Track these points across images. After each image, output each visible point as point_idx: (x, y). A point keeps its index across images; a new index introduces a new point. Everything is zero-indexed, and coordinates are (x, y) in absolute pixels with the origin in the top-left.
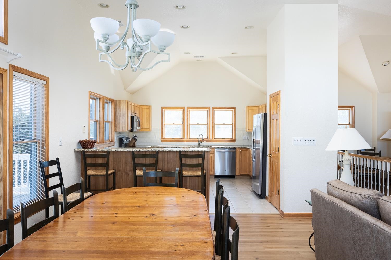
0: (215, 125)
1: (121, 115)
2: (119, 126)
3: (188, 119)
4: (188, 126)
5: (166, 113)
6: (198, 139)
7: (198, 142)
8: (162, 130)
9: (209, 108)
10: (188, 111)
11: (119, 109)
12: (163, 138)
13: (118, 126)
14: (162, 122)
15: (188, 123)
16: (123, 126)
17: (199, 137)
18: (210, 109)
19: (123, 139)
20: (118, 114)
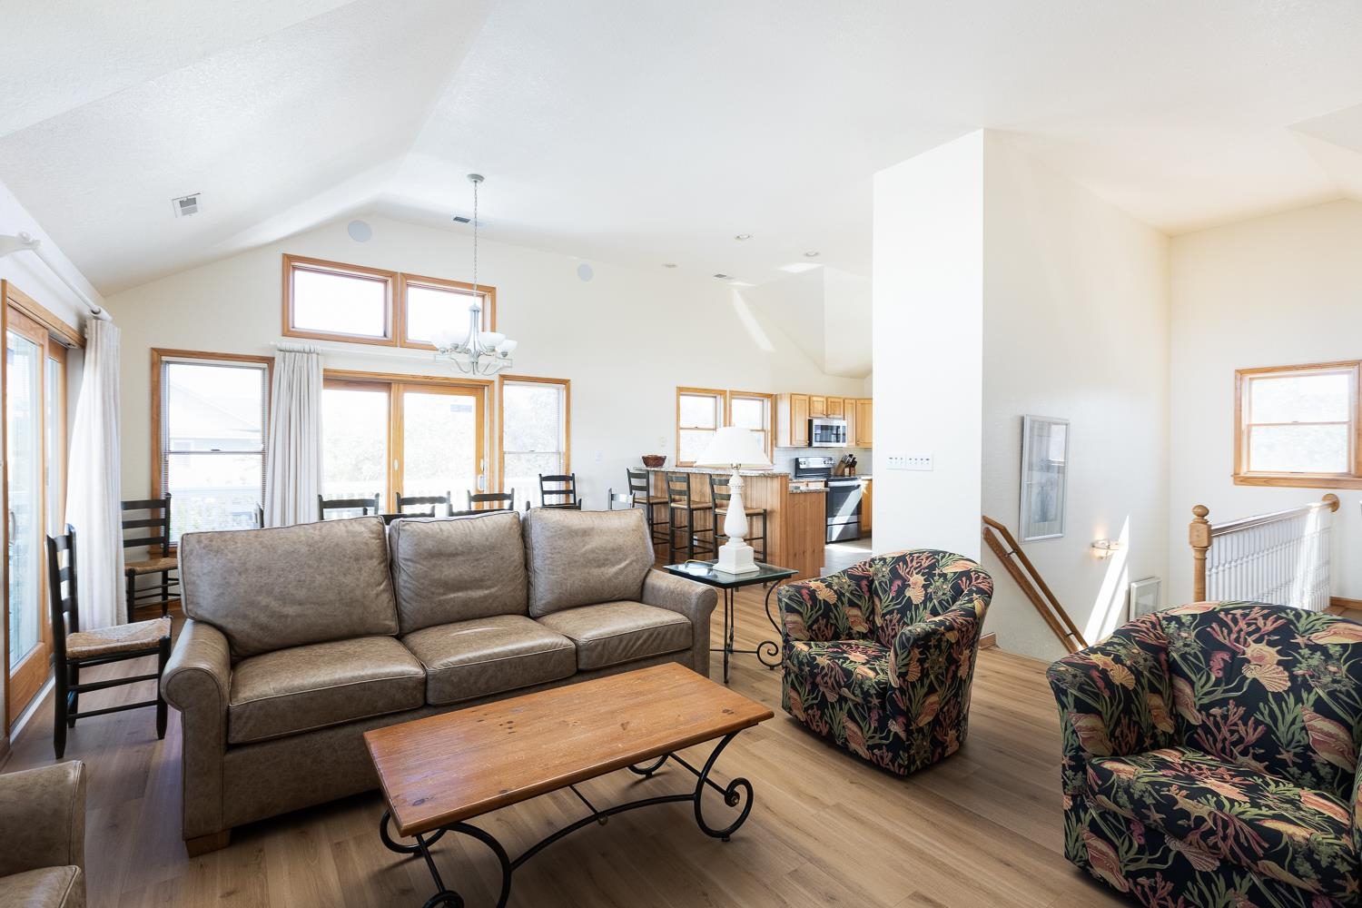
13: (778, 438)
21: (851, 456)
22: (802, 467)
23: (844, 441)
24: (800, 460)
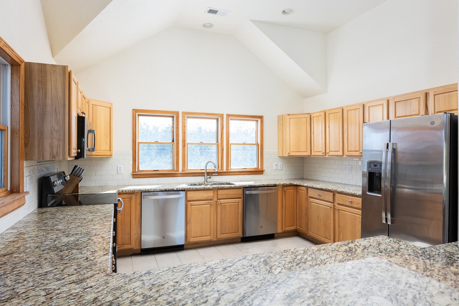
0: (230, 145)
1: (49, 108)
2: (41, 144)
3: (185, 133)
4: (184, 146)
5: (142, 120)
6: (204, 171)
7: (204, 176)
8: (133, 155)
9: (221, 116)
10: (184, 120)
11: (39, 90)
12: (137, 170)
13: (36, 143)
16: (56, 143)
17: (206, 167)
18: (223, 118)
19: (53, 179)
20: (36, 106)
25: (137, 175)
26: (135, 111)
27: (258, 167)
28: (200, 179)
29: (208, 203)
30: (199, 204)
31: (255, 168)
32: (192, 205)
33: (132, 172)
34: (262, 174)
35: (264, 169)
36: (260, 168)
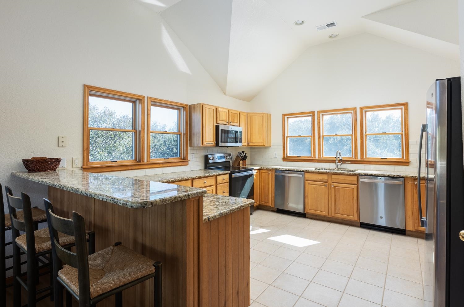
2: (194, 140)
3: (320, 128)
4: (319, 138)
5: (291, 121)
6: (335, 159)
7: (336, 163)
8: (283, 145)
9: (355, 109)
10: (319, 117)
12: (286, 156)
13: (192, 139)
14: (283, 134)
15: (319, 134)
18: (356, 111)
21: (243, 152)
22: (211, 161)
23: (241, 142)
24: (210, 156)
25: (286, 159)
26: (284, 115)
27: (403, 157)
28: (332, 166)
29: (323, 185)
30: (314, 184)
31: (399, 159)
32: (309, 184)
33: (282, 157)
34: (408, 165)
35: (410, 160)
36: (404, 158)
